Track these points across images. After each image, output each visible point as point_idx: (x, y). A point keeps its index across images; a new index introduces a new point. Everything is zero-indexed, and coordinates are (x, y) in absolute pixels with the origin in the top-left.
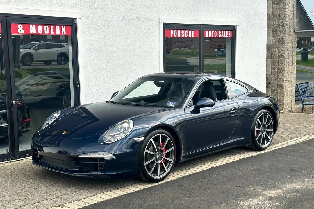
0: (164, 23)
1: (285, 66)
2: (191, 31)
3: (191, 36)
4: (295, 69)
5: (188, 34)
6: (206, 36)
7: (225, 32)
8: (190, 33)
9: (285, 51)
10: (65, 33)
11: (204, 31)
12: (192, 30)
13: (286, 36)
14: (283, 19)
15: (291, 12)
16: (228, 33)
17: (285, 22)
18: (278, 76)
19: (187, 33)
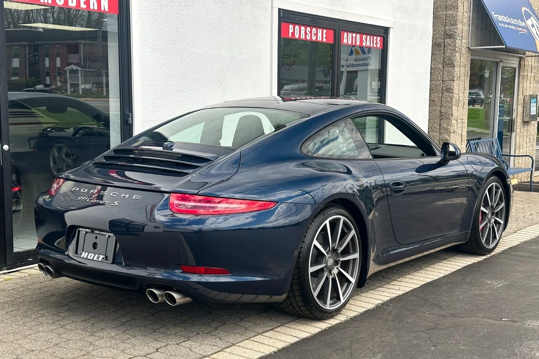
0: (279, 9)
1: (454, 107)
2: (321, 30)
3: (321, 40)
4: (467, 113)
5: (316, 35)
6: (344, 42)
7: (372, 37)
8: (320, 34)
9: (454, 81)
10: (107, 9)
11: (342, 32)
12: (323, 28)
13: (457, 54)
14: (452, 25)
15: (464, 13)
16: (376, 40)
17: (456, 30)
18: (440, 123)
19: (315, 33)
